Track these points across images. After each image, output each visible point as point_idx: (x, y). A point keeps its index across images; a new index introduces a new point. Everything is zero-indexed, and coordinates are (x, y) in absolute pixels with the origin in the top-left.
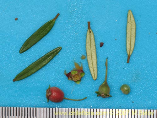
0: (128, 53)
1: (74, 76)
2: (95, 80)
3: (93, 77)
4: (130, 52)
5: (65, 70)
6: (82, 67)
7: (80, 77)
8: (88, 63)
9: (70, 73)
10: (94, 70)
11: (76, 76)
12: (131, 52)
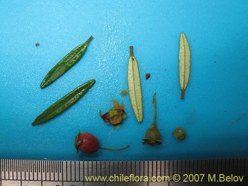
0: (182, 86)
1: (112, 118)
2: (141, 122)
3: (138, 118)
4: (184, 86)
5: (100, 111)
6: (123, 106)
7: (121, 118)
8: (130, 100)
9: (107, 113)
10: (138, 110)
11: (116, 117)
12: (186, 85)
